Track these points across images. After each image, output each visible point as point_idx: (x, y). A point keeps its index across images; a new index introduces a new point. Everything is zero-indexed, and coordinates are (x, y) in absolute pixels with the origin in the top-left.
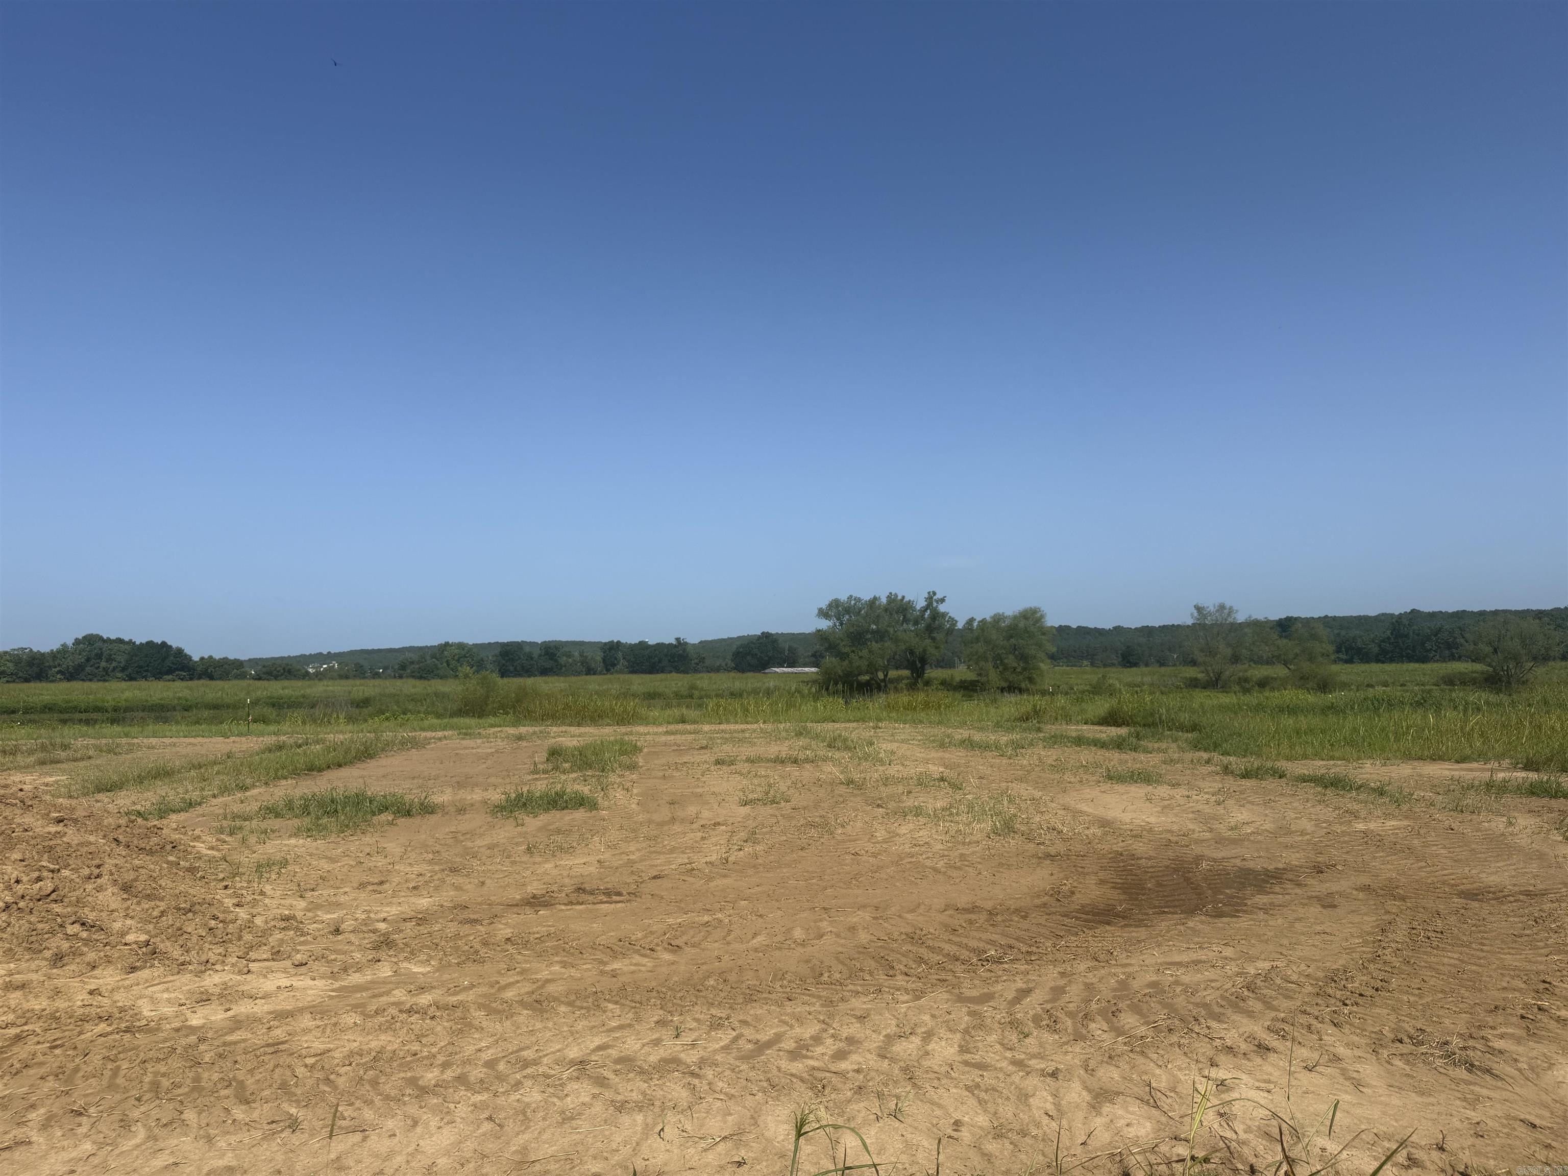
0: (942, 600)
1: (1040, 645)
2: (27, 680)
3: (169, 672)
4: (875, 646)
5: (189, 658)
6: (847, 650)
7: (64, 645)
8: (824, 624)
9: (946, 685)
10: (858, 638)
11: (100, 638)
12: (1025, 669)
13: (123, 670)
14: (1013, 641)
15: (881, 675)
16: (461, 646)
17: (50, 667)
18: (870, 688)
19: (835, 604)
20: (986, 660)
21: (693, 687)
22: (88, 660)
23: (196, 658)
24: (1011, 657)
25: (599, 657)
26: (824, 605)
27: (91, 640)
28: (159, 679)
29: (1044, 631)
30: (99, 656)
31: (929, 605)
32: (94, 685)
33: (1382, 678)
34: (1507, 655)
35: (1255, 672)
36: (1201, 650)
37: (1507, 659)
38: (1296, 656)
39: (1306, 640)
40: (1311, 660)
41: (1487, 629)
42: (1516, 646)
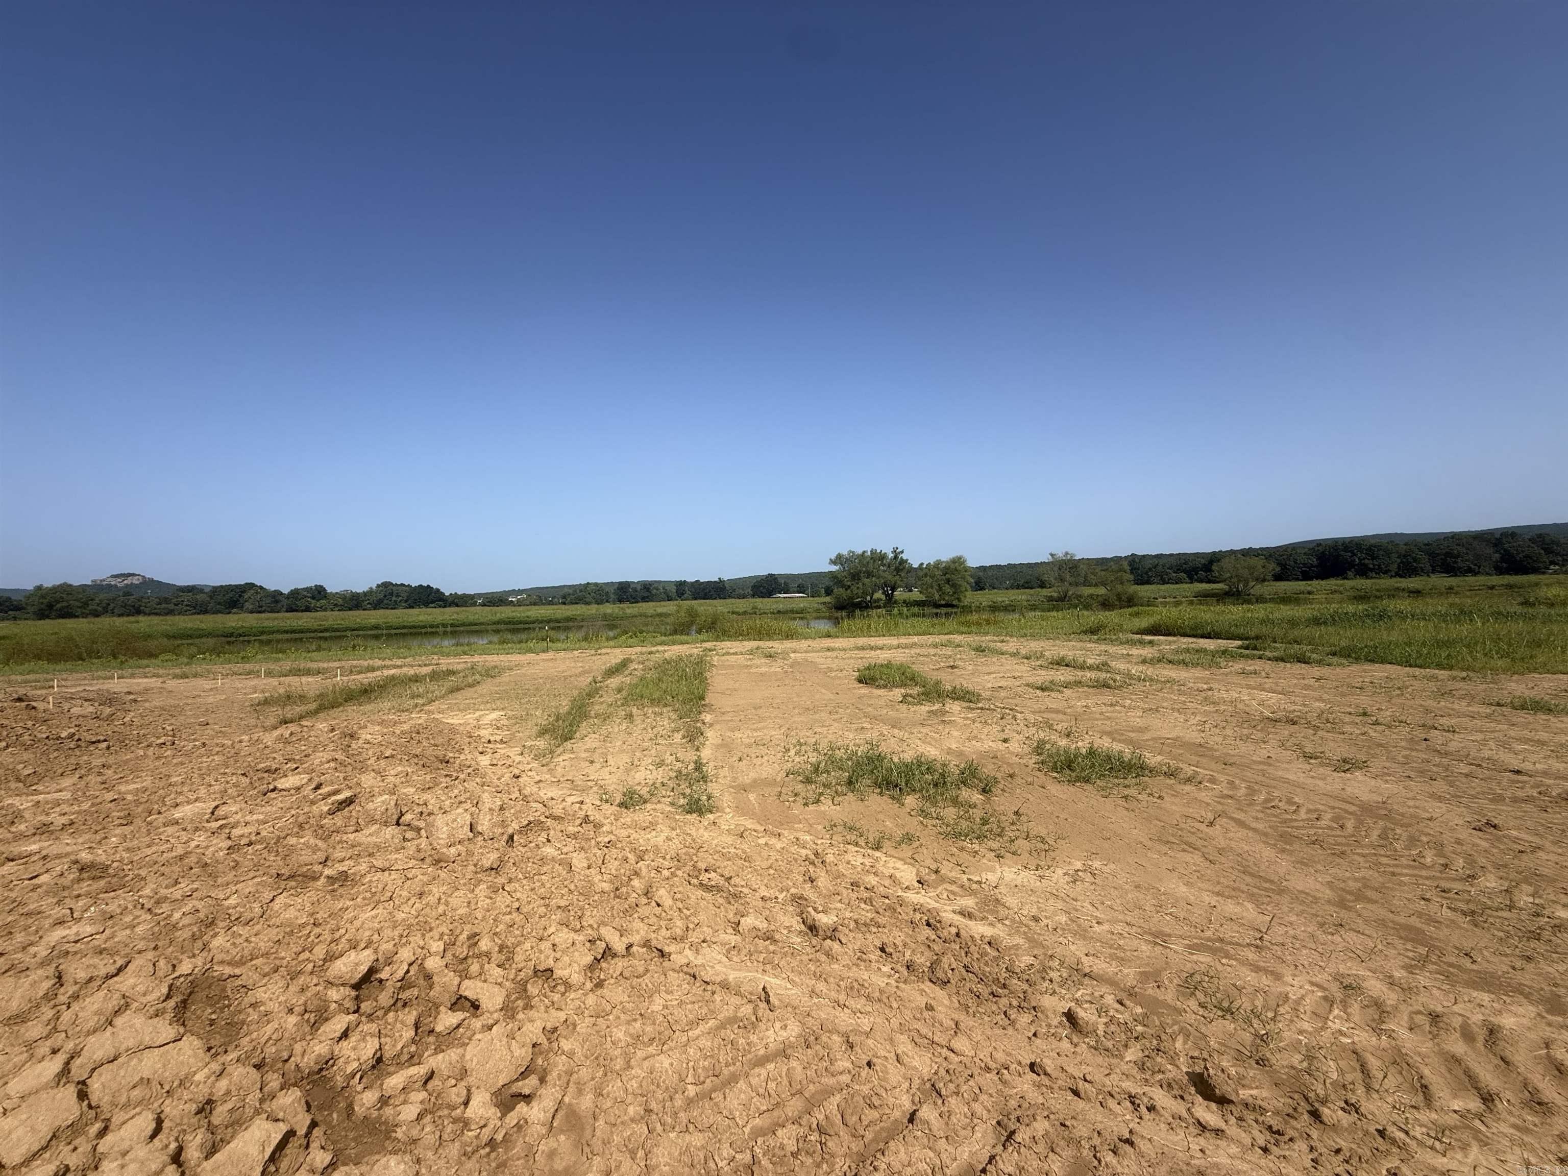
0: (902, 552)
1: (963, 578)
2: (350, 609)
3: (432, 602)
4: (867, 581)
5: (443, 594)
6: (849, 583)
7: (371, 588)
8: (834, 568)
9: (908, 604)
10: (855, 576)
11: (392, 584)
12: (954, 593)
13: (406, 601)
14: (948, 576)
15: (868, 598)
16: (596, 584)
17: (363, 601)
18: (864, 606)
19: (839, 557)
20: (932, 587)
21: (755, 608)
22: (385, 596)
23: (447, 594)
24: (947, 586)
25: (674, 589)
26: (833, 558)
27: (386, 585)
28: (427, 607)
29: (966, 569)
30: (391, 594)
31: (896, 557)
32: (388, 612)
33: (1162, 593)
34: (1240, 579)
35: (1087, 591)
36: (1056, 579)
37: (1239, 581)
38: (1112, 582)
39: (1117, 572)
40: (1122, 583)
41: (1226, 563)
42: (1245, 573)
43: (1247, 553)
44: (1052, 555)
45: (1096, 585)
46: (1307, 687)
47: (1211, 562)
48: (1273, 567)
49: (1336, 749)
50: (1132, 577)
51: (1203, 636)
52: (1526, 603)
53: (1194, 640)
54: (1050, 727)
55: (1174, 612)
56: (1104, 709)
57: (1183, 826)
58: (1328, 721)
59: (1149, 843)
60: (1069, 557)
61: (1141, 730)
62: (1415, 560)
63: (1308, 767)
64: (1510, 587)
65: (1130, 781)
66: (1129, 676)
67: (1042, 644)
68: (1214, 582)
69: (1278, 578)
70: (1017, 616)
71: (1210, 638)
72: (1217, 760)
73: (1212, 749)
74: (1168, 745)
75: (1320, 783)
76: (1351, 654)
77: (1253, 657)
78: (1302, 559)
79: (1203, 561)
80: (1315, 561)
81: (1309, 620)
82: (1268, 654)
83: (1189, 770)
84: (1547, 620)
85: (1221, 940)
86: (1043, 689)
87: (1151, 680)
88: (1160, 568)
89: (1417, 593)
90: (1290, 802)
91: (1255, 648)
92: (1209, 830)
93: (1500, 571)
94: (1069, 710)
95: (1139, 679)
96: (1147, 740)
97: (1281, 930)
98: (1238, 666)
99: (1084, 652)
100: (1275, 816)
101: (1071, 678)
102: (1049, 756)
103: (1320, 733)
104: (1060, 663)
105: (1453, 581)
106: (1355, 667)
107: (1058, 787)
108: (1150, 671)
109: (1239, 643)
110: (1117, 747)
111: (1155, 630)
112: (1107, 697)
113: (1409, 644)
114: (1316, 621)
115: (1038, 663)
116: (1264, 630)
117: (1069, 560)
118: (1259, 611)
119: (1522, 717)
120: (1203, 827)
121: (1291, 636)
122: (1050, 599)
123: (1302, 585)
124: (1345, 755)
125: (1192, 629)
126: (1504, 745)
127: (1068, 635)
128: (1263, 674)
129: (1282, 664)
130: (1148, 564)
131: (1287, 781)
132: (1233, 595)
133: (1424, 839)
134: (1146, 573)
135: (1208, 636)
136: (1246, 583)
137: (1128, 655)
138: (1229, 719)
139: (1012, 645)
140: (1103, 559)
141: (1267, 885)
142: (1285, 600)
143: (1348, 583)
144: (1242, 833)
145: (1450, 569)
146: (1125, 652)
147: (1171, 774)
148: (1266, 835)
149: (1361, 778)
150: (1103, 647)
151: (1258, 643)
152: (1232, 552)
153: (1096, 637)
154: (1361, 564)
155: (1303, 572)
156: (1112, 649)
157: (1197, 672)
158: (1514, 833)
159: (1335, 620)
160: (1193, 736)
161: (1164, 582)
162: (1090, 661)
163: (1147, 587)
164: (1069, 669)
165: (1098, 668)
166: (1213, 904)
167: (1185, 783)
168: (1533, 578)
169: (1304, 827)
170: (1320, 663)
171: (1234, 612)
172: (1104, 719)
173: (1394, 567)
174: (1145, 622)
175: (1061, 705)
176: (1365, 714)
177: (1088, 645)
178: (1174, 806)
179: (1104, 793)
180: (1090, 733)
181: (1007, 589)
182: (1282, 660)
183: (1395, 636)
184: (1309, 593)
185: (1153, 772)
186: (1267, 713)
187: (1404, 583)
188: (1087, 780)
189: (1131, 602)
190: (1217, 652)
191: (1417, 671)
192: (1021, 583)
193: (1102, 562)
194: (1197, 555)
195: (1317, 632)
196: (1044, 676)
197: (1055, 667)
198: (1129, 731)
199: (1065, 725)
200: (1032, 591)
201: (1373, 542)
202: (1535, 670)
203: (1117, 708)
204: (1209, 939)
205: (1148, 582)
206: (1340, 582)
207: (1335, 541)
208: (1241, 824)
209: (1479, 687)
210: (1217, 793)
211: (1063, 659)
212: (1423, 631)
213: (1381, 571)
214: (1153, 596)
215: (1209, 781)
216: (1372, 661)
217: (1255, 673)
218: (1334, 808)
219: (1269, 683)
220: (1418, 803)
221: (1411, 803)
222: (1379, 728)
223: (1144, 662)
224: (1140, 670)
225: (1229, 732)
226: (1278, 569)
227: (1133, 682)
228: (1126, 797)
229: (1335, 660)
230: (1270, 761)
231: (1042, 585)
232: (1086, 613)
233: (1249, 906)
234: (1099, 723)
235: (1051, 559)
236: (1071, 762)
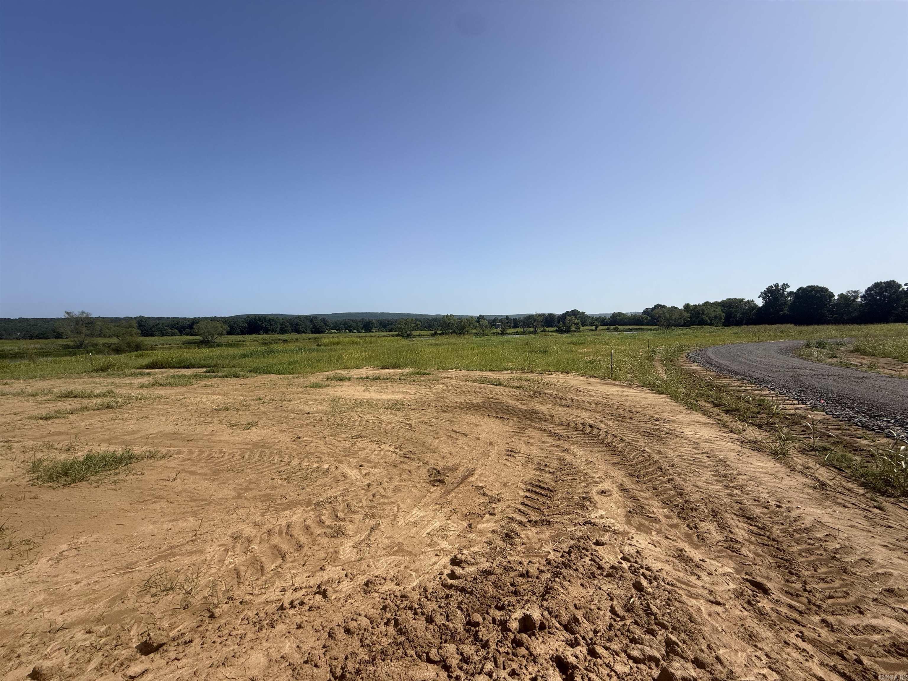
33: (161, 342)
34: (210, 334)
35: (101, 341)
36: (72, 332)
37: (209, 335)
38: (123, 334)
39: (128, 328)
40: (131, 335)
41: (202, 325)
42: (213, 331)
43: (213, 319)
44: (68, 313)
45: (110, 336)
46: (236, 390)
47: (193, 323)
48: (227, 328)
49: (245, 418)
50: (139, 331)
51: (184, 367)
52: (318, 345)
53: (179, 370)
54: (50, 447)
55: (167, 354)
56: (105, 423)
57: (155, 487)
58: (243, 405)
59: (129, 507)
60: (85, 315)
61: (134, 432)
62: (286, 326)
63: (232, 431)
64: (315, 338)
65: (121, 469)
66: (130, 397)
67: (53, 382)
68: (195, 335)
69: (229, 333)
70: (26, 362)
71: (188, 368)
72: (183, 440)
73: (181, 434)
74: (152, 438)
75: (237, 438)
76: (257, 371)
77: (211, 377)
78: (241, 324)
79: (188, 323)
80: (246, 325)
81: (241, 355)
82: (220, 374)
83: (164, 451)
84: (323, 351)
85: (172, 548)
86: (46, 419)
87: (146, 398)
88: (160, 326)
89: (285, 341)
90: (221, 452)
91: (213, 372)
92: (173, 484)
93: (313, 332)
94: (72, 431)
95: (137, 399)
96: (138, 438)
97: (207, 524)
98: (203, 383)
99: (93, 385)
100: (212, 462)
101: (78, 406)
102: (45, 471)
103: (240, 412)
104: (69, 395)
105: (298, 336)
106: (259, 377)
107: (53, 492)
108: (145, 392)
109: (205, 369)
110: (112, 449)
111: (153, 366)
112: (110, 414)
113: (280, 364)
114: (244, 356)
115: (47, 398)
116: (219, 362)
117: (85, 318)
118: (217, 351)
119: (313, 391)
120: (169, 484)
121: (232, 364)
122: (66, 347)
123: (240, 337)
124: (249, 421)
125: (178, 363)
126: (306, 403)
127: (79, 374)
128: (216, 386)
129: (226, 379)
130: (151, 323)
131: (220, 442)
132: (206, 343)
133: (276, 451)
134: (151, 329)
135: (187, 367)
136: (213, 335)
137: (131, 383)
138: (194, 414)
139: (17, 386)
140: (116, 318)
141: (202, 503)
142: (232, 345)
143: (261, 337)
144: (192, 478)
145: (298, 331)
146: (128, 382)
147: (152, 456)
148: (206, 475)
149: (255, 430)
150: (110, 380)
151: (215, 369)
152: (206, 318)
153: (105, 373)
154: (266, 327)
155: (241, 331)
156: (117, 381)
157: (179, 389)
158: (305, 438)
159: (252, 354)
160: (170, 428)
161: (163, 335)
162: (97, 391)
163: (149, 338)
164: (76, 399)
165: (104, 395)
166: (169, 527)
167: (160, 460)
168: (321, 335)
169: (226, 464)
170: (244, 376)
171: (204, 352)
172: (104, 431)
173: (278, 329)
174: (146, 361)
175: (64, 428)
176: (260, 399)
177: (98, 380)
178: (151, 476)
179: (96, 485)
180: (90, 444)
181: (17, 339)
182: (226, 377)
183: (276, 361)
184: (243, 341)
185: (139, 458)
186: (215, 407)
187: (282, 337)
188: (82, 479)
189: (138, 347)
190: (191, 376)
191: (282, 376)
192: (35, 335)
193: (116, 321)
194: (185, 319)
195: (244, 361)
196: (50, 408)
197: (63, 399)
198: (125, 435)
199: (66, 443)
200: (46, 341)
201: (270, 317)
202: (318, 371)
203: (116, 421)
204: (165, 551)
205: (152, 335)
206: (257, 336)
207: (255, 315)
208: (193, 473)
209: (301, 381)
210: (180, 460)
211: (71, 392)
212: (285, 358)
213: (274, 331)
214: (154, 344)
215: (177, 454)
216: (266, 373)
217: (212, 385)
218: (241, 449)
219: (218, 390)
220: (275, 436)
221: (272, 437)
222: (264, 405)
223: (142, 387)
224: (138, 392)
225: (192, 422)
226: (229, 328)
227: (132, 401)
228: (115, 482)
229: (251, 374)
230: (214, 433)
231: (59, 336)
232: (97, 356)
233: (191, 519)
234: (99, 434)
235: (67, 316)
236: (67, 469)
